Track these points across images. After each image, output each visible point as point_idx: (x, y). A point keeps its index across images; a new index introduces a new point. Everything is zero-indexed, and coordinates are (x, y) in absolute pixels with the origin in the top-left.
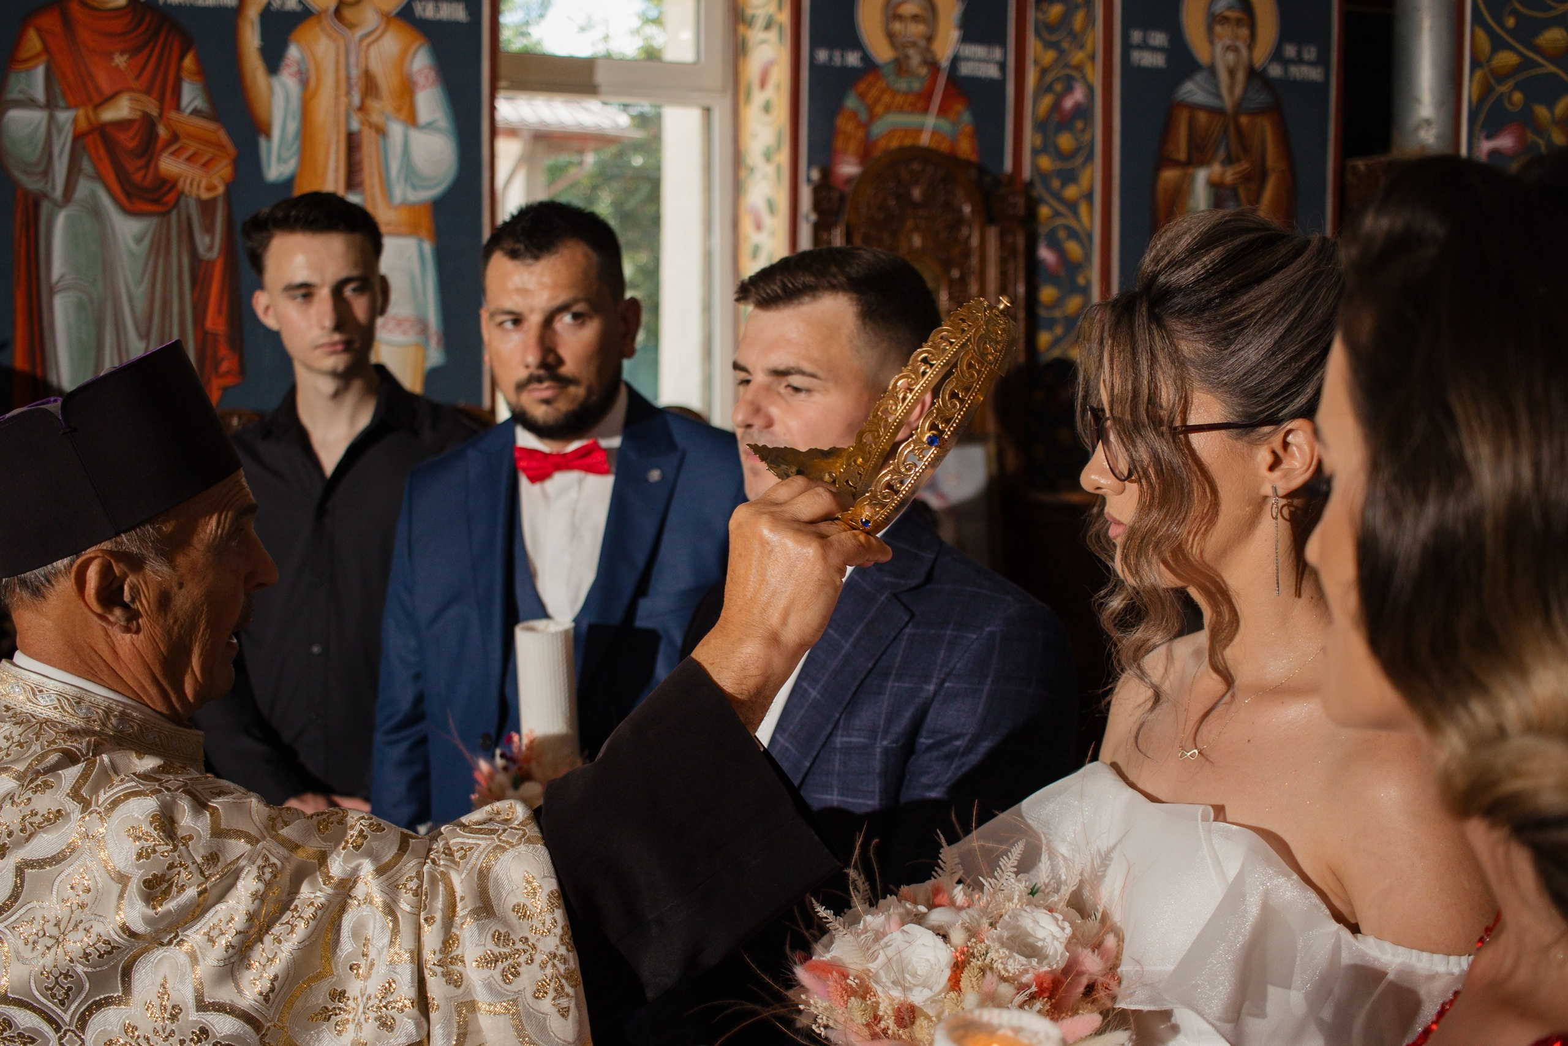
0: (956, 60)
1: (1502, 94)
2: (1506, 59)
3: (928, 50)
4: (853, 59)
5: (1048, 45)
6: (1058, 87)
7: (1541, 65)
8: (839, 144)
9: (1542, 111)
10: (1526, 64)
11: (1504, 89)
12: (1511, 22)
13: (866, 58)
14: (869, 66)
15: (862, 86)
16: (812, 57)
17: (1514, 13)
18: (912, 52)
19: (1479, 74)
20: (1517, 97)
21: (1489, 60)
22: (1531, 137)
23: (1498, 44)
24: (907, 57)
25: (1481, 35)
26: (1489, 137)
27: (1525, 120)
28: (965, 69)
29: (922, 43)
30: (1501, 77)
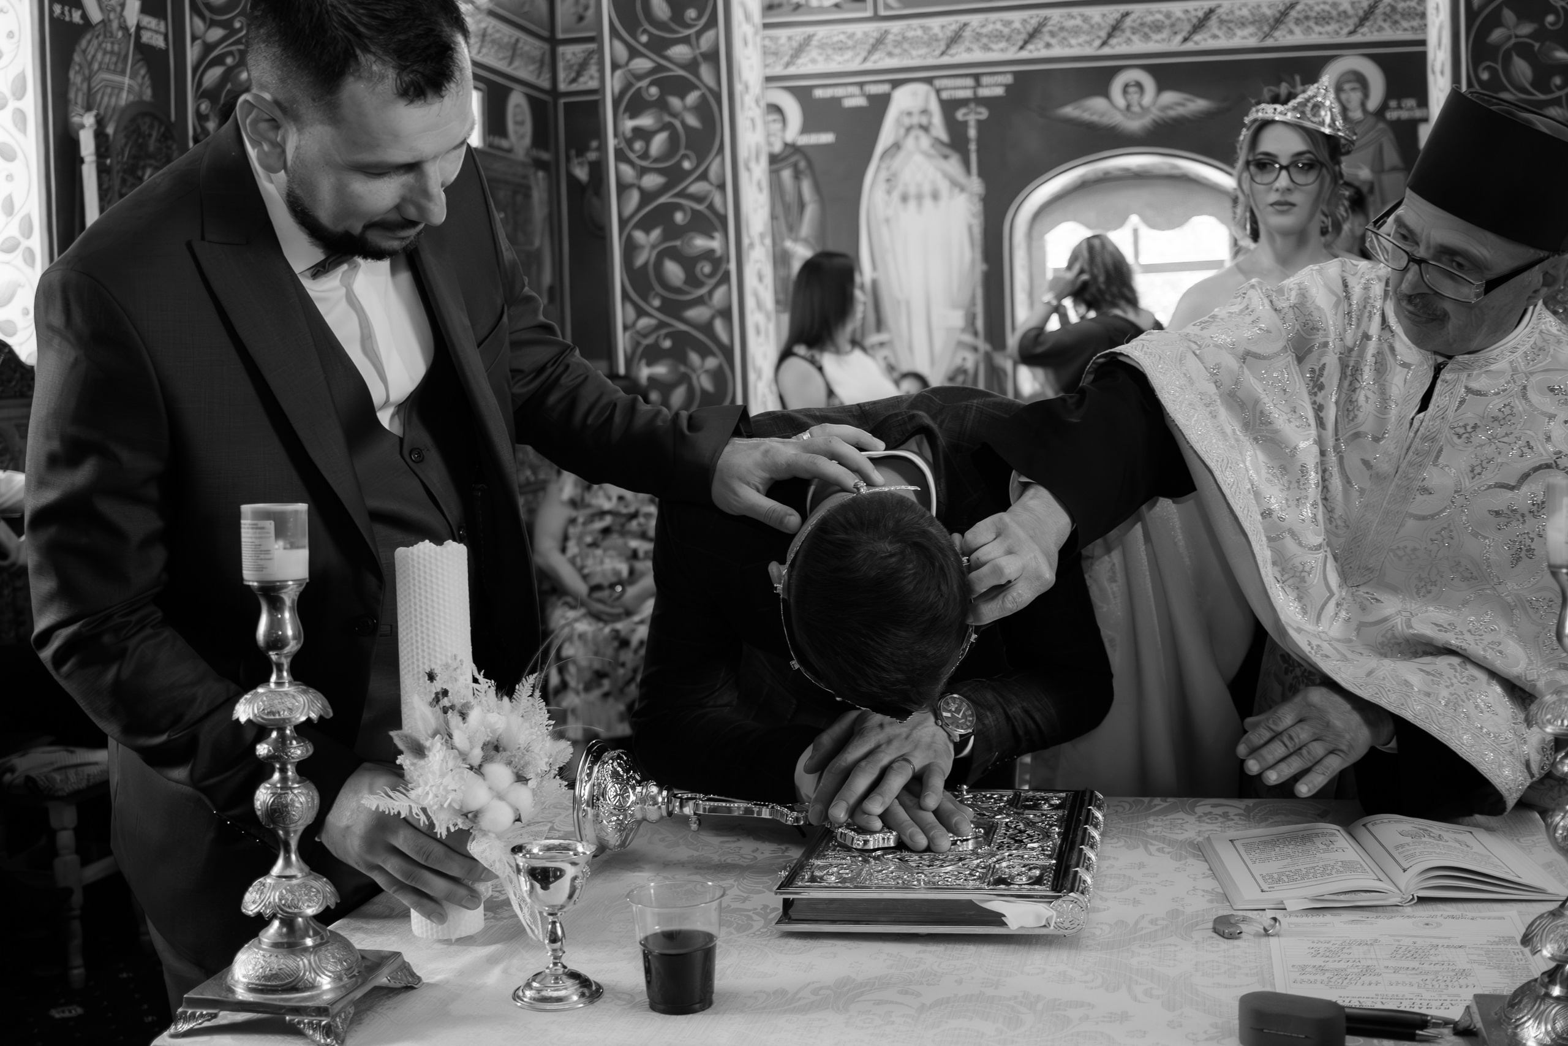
0: (139, 28)
1: (640, 89)
2: (642, 64)
3: (121, 15)
4: (76, 17)
5: (212, 24)
6: (229, 61)
7: (669, 70)
8: (72, 95)
9: (675, 102)
10: (659, 68)
11: (643, 83)
12: (644, 38)
13: (84, 16)
14: (87, 23)
15: (84, 43)
16: (51, 11)
17: (645, 31)
18: (112, 16)
19: (618, 73)
20: (654, 90)
21: (627, 63)
22: (667, 118)
23: (633, 53)
24: (110, 21)
25: (619, 46)
26: (633, 117)
27: (661, 105)
28: (146, 37)
29: (118, 9)
30: (639, 77)
